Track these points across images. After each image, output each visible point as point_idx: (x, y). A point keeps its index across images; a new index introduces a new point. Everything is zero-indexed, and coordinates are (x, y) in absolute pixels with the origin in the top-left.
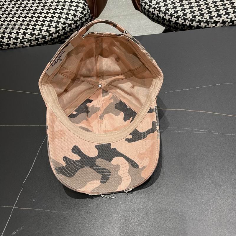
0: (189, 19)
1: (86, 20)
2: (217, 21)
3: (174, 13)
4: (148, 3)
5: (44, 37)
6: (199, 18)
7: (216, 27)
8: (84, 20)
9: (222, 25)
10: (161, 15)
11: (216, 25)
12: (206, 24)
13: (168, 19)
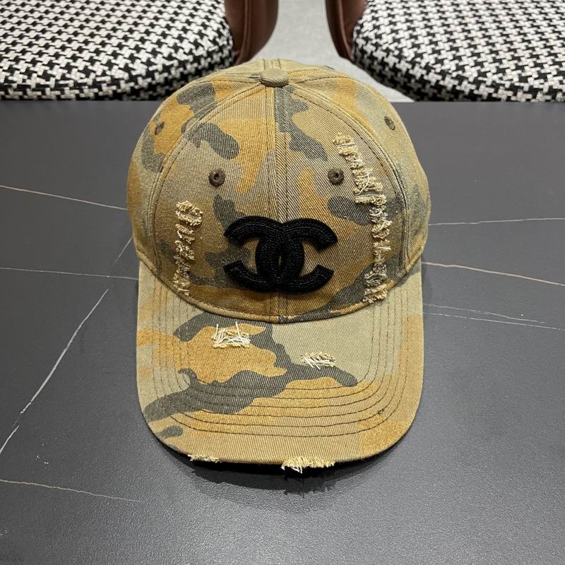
1: (222, 61)
5: (115, 82)
7: (533, 101)
8: (216, 58)
9: (549, 97)
11: (534, 97)
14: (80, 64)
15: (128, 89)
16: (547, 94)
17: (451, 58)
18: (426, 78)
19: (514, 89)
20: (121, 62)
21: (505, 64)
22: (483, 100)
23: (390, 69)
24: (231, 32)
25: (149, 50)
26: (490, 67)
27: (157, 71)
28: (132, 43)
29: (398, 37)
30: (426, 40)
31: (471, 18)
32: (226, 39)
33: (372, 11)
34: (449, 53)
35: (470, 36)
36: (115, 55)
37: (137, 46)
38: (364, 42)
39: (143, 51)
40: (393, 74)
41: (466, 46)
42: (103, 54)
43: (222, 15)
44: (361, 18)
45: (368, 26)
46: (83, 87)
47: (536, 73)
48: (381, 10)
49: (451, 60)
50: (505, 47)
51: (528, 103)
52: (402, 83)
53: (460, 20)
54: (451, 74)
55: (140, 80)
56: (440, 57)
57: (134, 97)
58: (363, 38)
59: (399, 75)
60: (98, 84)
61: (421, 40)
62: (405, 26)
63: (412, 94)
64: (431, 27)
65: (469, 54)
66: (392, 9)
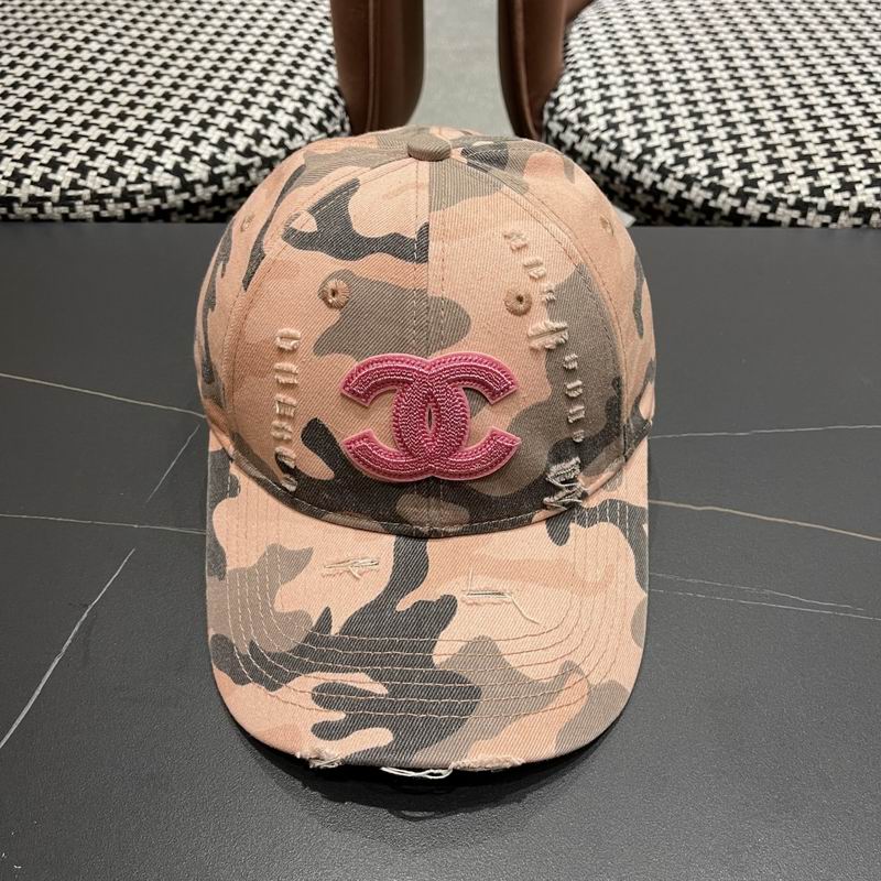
0: (733, 191)
2: (838, 207)
3: (676, 164)
4: (572, 124)
6: (772, 188)
7: (833, 226)
9: (858, 221)
10: (624, 167)
11: (835, 220)
12: (796, 214)
13: (648, 183)
14: (102, 164)
15: (179, 203)
16: (855, 215)
17: (700, 155)
18: (660, 186)
19: (802, 206)
20: (168, 160)
21: (788, 167)
22: (752, 225)
23: (602, 171)
24: (347, 110)
25: (214, 141)
26: (763, 171)
27: (226, 174)
28: (186, 130)
29: (615, 120)
30: (660, 127)
31: (731, 90)
32: (338, 121)
33: (573, 78)
34: (698, 148)
35: (730, 120)
36: (159, 149)
37: (195, 133)
38: (560, 128)
39: (204, 143)
40: (607, 179)
41: (724, 136)
42: (139, 148)
43: (332, 83)
44: (556, 90)
45: (567, 102)
46: (106, 201)
47: (838, 182)
48: (587, 76)
49: (700, 160)
50: (786, 140)
51: (824, 229)
52: (622, 194)
53: (713, 94)
54: (700, 181)
55: (199, 189)
56: (683, 155)
57: (189, 216)
58: (559, 121)
59: (617, 181)
60: (130, 196)
61: (651, 126)
62: (625, 104)
63: (637, 210)
64: (668, 106)
65: (729, 150)
66: (605, 76)
